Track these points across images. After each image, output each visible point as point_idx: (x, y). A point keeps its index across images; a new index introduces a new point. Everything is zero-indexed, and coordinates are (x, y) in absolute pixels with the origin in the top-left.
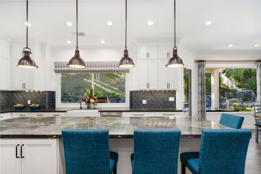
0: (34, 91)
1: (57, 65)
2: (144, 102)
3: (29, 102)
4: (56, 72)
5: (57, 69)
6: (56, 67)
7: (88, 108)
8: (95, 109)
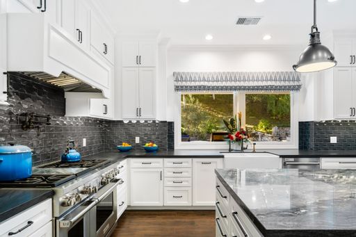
0: (154, 121)
1: (178, 77)
2: (334, 140)
3: (137, 140)
4: (177, 88)
5: (180, 84)
6: (177, 80)
7: (243, 150)
8: (254, 152)
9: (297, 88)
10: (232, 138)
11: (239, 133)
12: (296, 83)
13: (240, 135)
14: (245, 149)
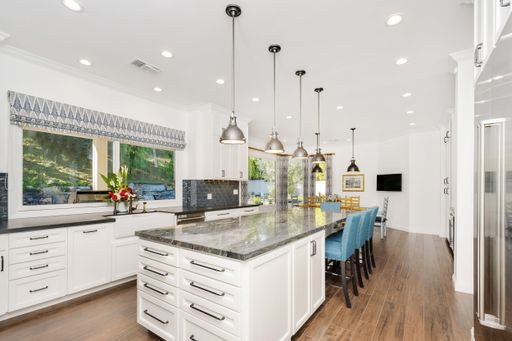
2: (209, 197)
5: (23, 112)
7: (132, 211)
8: (144, 212)
9: (182, 147)
10: (115, 197)
11: (124, 192)
12: (181, 142)
13: (126, 194)
14: (134, 209)
